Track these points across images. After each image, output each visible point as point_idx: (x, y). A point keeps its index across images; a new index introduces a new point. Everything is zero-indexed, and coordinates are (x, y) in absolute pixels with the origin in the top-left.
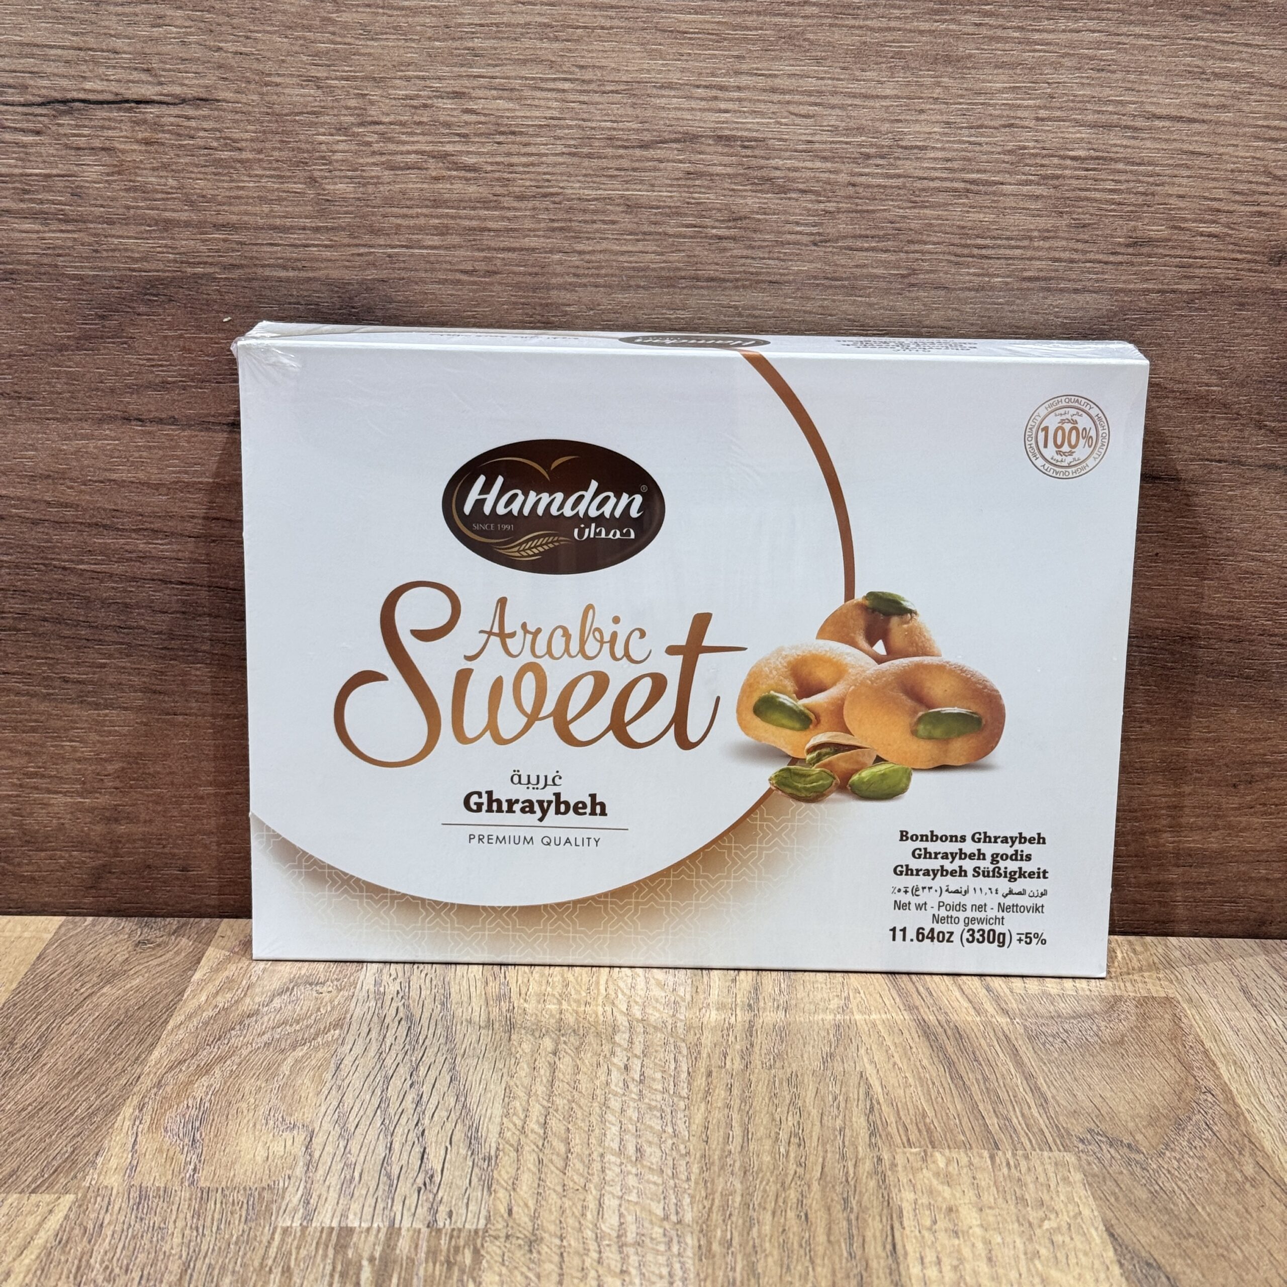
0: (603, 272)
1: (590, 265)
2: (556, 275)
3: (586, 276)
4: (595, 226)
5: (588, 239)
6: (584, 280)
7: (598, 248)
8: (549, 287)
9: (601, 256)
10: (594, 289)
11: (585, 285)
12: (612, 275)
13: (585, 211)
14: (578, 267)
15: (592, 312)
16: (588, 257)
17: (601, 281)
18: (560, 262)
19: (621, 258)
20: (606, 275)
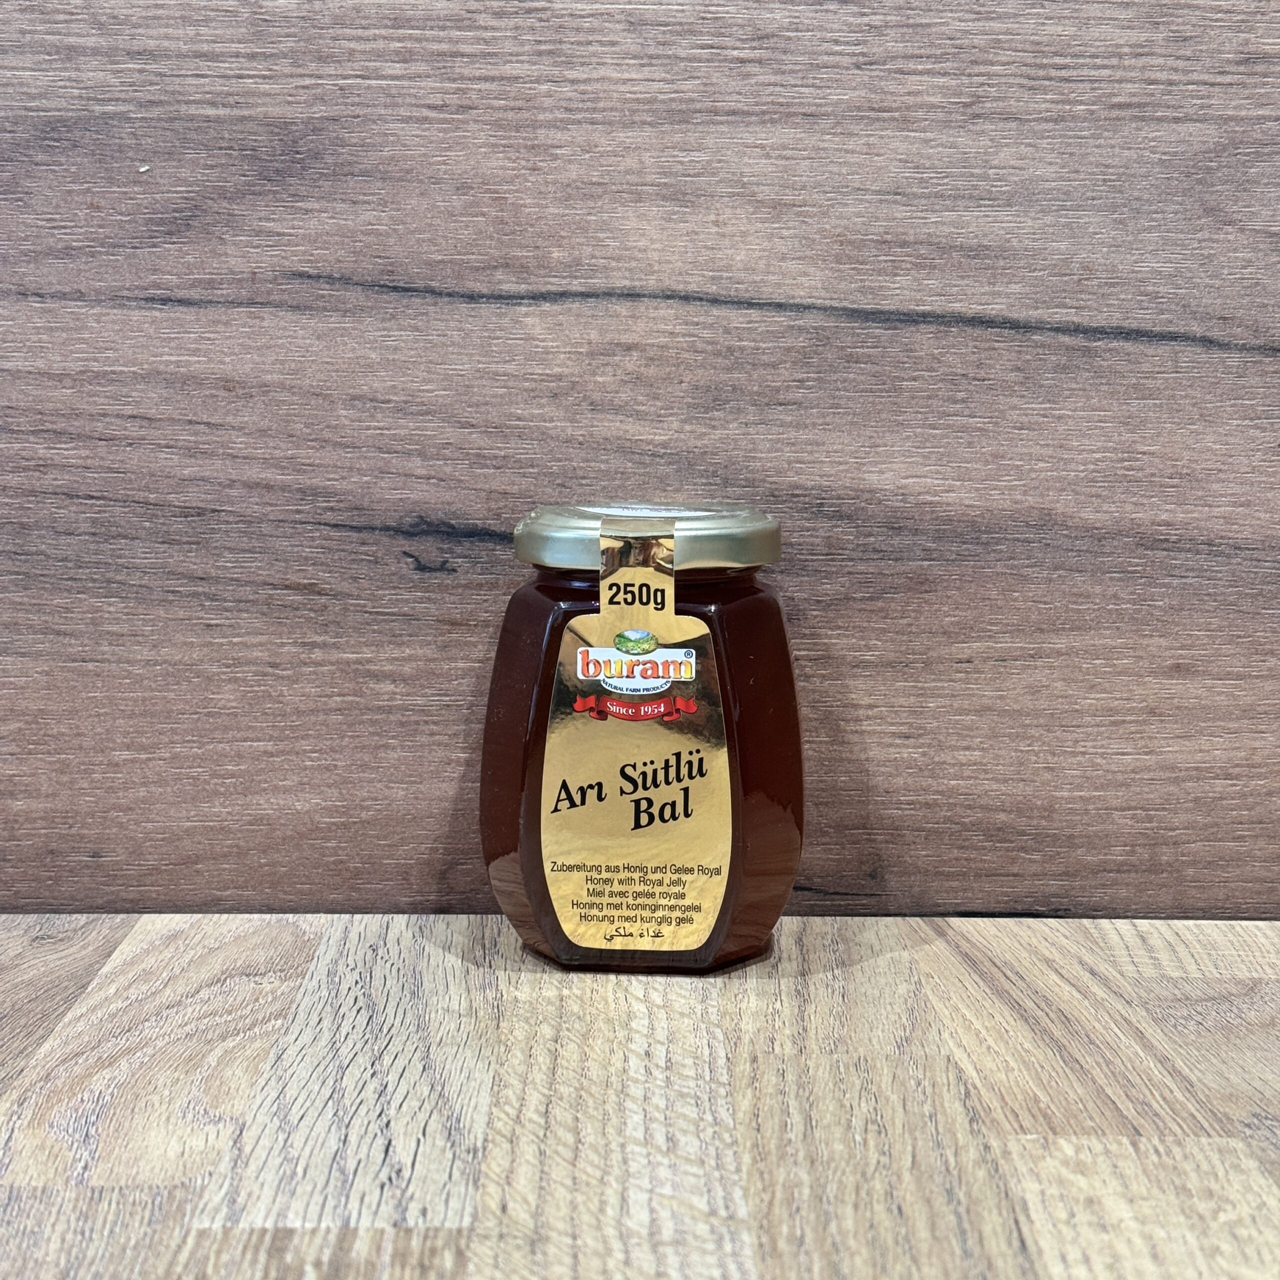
0: (601, 105)
1: (585, 97)
2: (545, 110)
3: (580, 110)
4: (591, 48)
5: (583, 64)
6: (579, 116)
7: (595, 75)
8: (535, 125)
9: (598, 86)
10: (590, 127)
11: (579, 122)
12: (612, 109)
13: (578, 30)
14: (570, 99)
15: (587, 156)
16: (582, 87)
17: (598, 116)
18: (549, 95)
19: (622, 88)
20: (604, 110)
